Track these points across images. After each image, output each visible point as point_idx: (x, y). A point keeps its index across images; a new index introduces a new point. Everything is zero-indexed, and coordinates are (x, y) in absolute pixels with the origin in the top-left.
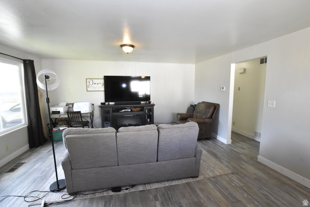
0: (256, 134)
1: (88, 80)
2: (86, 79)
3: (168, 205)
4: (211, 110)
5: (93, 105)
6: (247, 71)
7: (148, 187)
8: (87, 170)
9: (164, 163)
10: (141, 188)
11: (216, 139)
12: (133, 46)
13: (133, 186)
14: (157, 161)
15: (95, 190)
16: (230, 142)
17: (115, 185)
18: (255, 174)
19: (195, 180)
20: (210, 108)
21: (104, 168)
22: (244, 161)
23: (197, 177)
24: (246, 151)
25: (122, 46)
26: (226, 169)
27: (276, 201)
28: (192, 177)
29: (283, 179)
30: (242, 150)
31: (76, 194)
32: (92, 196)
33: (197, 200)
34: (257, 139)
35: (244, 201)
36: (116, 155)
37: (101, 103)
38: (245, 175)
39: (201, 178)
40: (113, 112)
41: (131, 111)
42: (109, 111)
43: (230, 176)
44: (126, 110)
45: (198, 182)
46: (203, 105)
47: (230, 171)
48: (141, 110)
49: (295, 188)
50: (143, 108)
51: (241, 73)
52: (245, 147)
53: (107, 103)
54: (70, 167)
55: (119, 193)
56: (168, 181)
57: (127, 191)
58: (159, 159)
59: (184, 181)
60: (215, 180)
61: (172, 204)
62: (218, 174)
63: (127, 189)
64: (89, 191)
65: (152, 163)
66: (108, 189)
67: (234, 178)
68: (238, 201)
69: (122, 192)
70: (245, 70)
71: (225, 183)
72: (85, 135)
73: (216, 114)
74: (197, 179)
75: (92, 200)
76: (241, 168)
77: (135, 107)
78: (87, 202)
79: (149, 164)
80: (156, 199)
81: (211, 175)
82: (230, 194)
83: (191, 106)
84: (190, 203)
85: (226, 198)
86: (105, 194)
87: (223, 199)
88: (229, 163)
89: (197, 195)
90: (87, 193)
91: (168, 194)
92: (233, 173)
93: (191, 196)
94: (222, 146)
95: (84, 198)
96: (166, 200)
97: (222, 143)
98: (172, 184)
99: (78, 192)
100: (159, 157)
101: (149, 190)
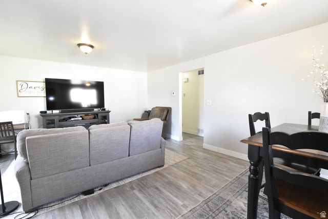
0: (199, 130)
1: (19, 83)
2: (17, 81)
3: (145, 190)
4: (165, 113)
5: (28, 114)
6: (189, 80)
7: (122, 183)
8: (53, 176)
9: (135, 157)
10: (115, 185)
11: (170, 138)
12: (92, 47)
13: (106, 185)
14: (129, 156)
15: (62, 199)
16: (182, 139)
17: (87, 188)
18: (203, 156)
19: (161, 168)
20: (164, 111)
21: (74, 171)
22: (194, 149)
23: (163, 166)
24: (194, 144)
25: (79, 45)
26: (183, 156)
27: (218, 168)
28: (159, 167)
29: (220, 155)
30: (191, 143)
31: (37, 210)
32: (61, 205)
33: (167, 181)
34: (201, 135)
35: (200, 173)
36: (88, 154)
37: (41, 112)
38: (197, 158)
39: (165, 166)
40: (59, 121)
41: (83, 119)
42: (54, 120)
43: (187, 160)
44: (76, 119)
45: (165, 169)
46: (157, 109)
47: (186, 158)
48: (95, 118)
49: (227, 159)
50: (97, 115)
51: (185, 82)
52: (192, 141)
53: (49, 112)
54: (29, 177)
55: (92, 195)
56: (139, 174)
57: (101, 191)
58: (130, 154)
59: (153, 171)
60: (177, 165)
61: (148, 188)
62: (178, 161)
63: (100, 190)
64: (54, 202)
65: (124, 159)
66: (78, 195)
67: (190, 161)
68: (196, 173)
69: (95, 194)
70: (188, 79)
71: (185, 166)
72: (52, 135)
73: (169, 116)
74: (163, 167)
75: (61, 209)
76: (193, 154)
77: (87, 115)
78: (56, 213)
79: (122, 159)
80: (132, 189)
81: (173, 162)
82: (190, 171)
83: (145, 112)
84: (163, 184)
85: (188, 174)
86: (76, 199)
87: (186, 175)
88: (184, 152)
89: (167, 178)
90: (52, 205)
91: (142, 183)
92: (188, 158)
93: (162, 179)
94: (176, 143)
95: (50, 210)
96: (142, 187)
97: (176, 141)
98: (143, 176)
99: (38, 207)
100: (130, 152)
101: (123, 185)
